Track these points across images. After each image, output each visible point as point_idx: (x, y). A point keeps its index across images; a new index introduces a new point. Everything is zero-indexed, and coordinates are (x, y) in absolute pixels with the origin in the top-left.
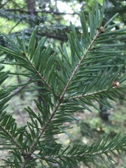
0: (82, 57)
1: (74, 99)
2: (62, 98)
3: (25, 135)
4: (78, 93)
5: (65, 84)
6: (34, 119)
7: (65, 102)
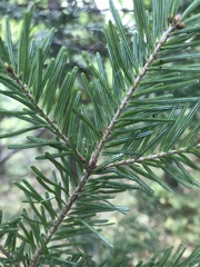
0: (136, 81)
1: (117, 166)
2: (94, 163)
3: (20, 237)
4: (127, 155)
5: (99, 135)
6: (38, 206)
7: (99, 172)
